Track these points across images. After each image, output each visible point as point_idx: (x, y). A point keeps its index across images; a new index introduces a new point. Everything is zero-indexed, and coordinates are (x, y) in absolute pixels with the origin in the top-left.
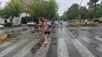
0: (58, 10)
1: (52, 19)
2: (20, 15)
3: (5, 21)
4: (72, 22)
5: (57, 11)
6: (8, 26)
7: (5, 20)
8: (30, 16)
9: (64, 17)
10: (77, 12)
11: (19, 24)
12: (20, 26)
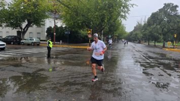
0: (127, 14)
1: (110, 37)
2: (42, 22)
3: (18, 32)
4: (155, 45)
5: (125, 16)
6: (12, 43)
7: (17, 30)
8: (64, 26)
9: (136, 34)
10: (175, 23)
11: (34, 41)
12: (38, 45)
